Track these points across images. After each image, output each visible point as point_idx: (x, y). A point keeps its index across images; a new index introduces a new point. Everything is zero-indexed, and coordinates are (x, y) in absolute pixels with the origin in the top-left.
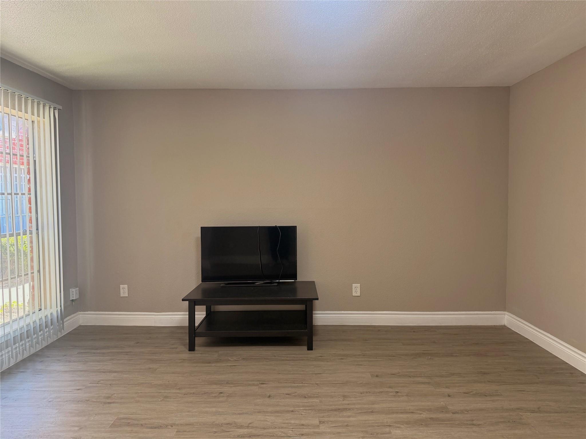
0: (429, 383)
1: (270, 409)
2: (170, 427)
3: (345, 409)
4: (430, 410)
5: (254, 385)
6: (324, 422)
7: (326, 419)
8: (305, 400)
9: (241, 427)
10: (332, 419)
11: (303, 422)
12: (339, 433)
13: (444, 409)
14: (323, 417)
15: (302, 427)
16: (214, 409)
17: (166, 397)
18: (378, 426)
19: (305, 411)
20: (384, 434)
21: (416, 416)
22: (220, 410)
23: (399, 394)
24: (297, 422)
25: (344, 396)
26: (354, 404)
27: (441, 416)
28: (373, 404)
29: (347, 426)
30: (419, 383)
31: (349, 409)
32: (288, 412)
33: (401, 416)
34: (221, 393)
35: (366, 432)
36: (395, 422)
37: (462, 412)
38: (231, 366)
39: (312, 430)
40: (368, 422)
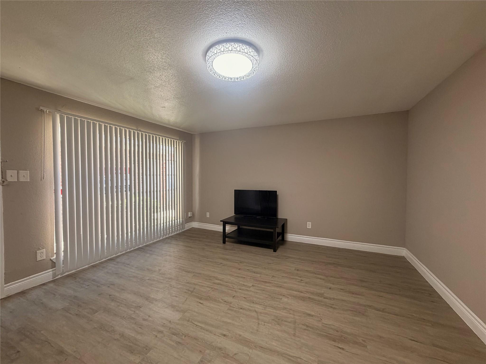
0: (324, 279)
1: (236, 275)
2: (192, 273)
3: (269, 283)
4: (312, 293)
5: (237, 263)
6: (254, 286)
7: (256, 285)
8: (254, 274)
9: (218, 280)
10: (259, 286)
11: (245, 284)
12: (257, 293)
13: (321, 295)
14: (256, 284)
15: (243, 286)
16: (213, 270)
17: (200, 261)
18: (278, 294)
19: (250, 279)
20: (278, 298)
21: (302, 294)
22: (216, 270)
23: (302, 281)
24: (243, 283)
25: (273, 276)
26: (275, 281)
27: (316, 298)
28: (284, 283)
29: (263, 290)
30: (318, 278)
31: (271, 283)
32: (242, 277)
33: (294, 292)
34: (221, 263)
35: (270, 295)
36: (288, 295)
37: (330, 299)
38: (234, 253)
39: (246, 288)
40: (274, 291)
